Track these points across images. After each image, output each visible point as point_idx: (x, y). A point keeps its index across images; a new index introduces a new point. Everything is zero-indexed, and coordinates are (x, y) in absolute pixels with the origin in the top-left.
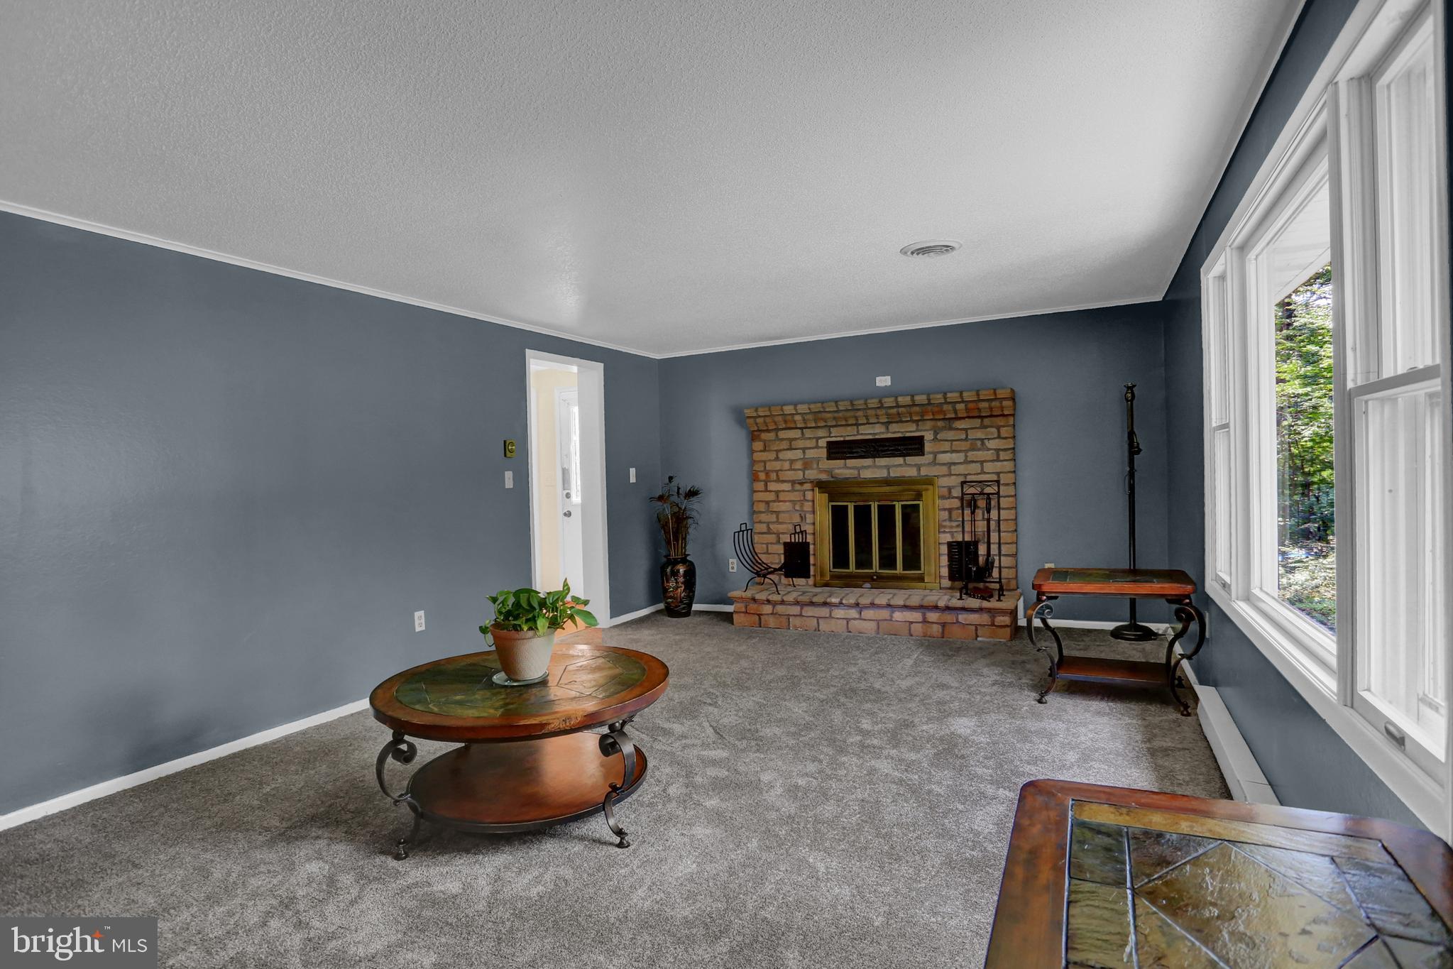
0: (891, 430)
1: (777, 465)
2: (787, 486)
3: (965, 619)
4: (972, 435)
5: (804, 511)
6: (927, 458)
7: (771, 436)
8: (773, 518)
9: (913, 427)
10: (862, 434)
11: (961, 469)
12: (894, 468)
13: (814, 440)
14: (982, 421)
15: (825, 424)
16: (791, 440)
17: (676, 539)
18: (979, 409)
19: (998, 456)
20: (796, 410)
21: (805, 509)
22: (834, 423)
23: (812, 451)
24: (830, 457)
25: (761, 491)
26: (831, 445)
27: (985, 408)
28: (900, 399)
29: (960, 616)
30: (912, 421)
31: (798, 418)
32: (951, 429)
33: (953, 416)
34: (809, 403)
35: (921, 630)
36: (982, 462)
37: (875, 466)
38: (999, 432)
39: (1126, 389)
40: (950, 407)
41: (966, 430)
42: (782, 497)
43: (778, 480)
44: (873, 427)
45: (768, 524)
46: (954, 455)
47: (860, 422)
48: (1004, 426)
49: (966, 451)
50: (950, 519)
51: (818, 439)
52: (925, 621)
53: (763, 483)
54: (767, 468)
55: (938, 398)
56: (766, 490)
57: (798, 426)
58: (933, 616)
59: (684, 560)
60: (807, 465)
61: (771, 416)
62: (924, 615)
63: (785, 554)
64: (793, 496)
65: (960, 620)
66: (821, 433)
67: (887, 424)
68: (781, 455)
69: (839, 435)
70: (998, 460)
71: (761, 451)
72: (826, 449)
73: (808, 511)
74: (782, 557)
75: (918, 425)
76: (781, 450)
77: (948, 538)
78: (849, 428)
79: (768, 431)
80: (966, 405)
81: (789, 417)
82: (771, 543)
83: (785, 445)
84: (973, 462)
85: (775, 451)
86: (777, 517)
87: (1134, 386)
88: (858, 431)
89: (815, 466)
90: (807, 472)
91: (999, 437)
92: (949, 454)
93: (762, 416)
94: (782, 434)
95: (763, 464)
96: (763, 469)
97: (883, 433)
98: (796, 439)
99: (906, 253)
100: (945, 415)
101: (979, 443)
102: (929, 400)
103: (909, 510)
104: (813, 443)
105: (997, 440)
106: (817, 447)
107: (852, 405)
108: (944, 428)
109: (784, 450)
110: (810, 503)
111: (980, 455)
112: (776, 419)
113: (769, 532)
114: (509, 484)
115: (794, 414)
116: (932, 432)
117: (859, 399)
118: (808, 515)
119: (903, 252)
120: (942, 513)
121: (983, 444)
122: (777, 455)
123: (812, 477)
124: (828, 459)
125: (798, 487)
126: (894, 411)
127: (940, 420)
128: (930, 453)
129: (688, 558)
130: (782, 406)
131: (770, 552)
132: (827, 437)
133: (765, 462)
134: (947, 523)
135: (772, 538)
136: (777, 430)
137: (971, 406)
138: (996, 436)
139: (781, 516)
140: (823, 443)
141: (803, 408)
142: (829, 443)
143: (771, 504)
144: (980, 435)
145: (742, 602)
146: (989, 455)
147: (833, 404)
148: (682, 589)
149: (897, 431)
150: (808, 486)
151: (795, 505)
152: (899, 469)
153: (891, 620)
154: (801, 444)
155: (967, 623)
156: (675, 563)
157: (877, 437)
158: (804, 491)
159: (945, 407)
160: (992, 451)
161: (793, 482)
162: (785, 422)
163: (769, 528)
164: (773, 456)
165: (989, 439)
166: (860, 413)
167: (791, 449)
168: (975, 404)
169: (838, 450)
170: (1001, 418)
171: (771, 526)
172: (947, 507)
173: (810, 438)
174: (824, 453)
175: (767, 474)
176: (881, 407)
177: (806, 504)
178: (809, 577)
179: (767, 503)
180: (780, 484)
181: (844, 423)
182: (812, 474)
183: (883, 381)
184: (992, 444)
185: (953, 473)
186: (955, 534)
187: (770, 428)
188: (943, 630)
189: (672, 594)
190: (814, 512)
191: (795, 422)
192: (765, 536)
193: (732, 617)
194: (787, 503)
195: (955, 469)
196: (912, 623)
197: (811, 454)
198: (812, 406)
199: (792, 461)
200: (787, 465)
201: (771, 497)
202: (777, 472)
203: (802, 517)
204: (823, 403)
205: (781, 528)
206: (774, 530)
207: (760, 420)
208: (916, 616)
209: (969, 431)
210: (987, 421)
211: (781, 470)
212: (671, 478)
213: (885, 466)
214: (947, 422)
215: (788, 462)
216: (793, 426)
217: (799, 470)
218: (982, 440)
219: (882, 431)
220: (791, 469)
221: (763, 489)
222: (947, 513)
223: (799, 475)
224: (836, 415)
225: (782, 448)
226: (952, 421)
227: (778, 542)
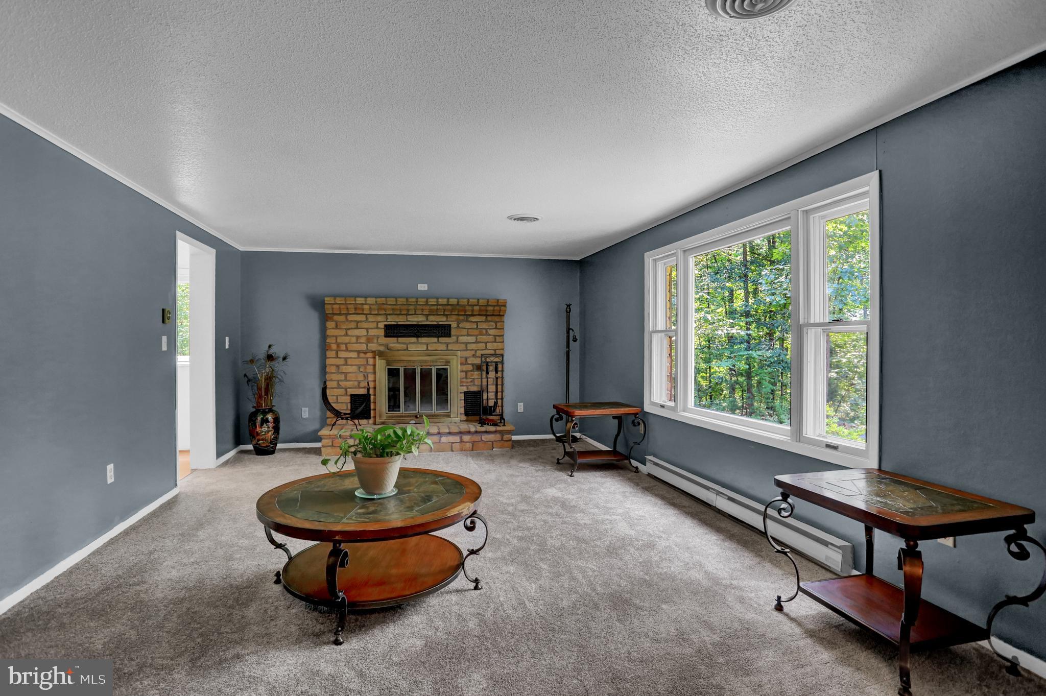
0: (429, 320)
1: (347, 339)
2: (354, 355)
3: (486, 438)
4: (481, 326)
5: (366, 372)
6: (453, 339)
7: (342, 318)
8: (342, 377)
9: (444, 319)
10: (409, 321)
11: (473, 346)
12: (431, 345)
13: (376, 323)
14: (486, 318)
15: (385, 313)
16: (357, 322)
17: (266, 394)
18: (487, 311)
19: (495, 339)
20: (366, 301)
21: (368, 371)
22: (391, 312)
23: (373, 330)
24: (386, 336)
25: (333, 358)
26: (387, 327)
27: (491, 310)
28: (440, 300)
29: (483, 437)
30: (444, 315)
31: (366, 307)
32: (467, 321)
33: (470, 313)
34: (376, 297)
35: (459, 447)
36: (486, 343)
37: (418, 343)
38: (496, 325)
39: (566, 306)
40: (470, 308)
41: (477, 322)
42: (349, 362)
43: (347, 350)
44: (417, 317)
45: (338, 381)
46: (469, 338)
47: (410, 313)
48: (499, 322)
49: (477, 336)
50: (466, 378)
51: (378, 322)
52: (462, 441)
53: (335, 352)
54: (338, 341)
55: (464, 302)
56: (337, 357)
57: (365, 312)
58: (466, 438)
59: (271, 411)
60: (369, 340)
61: (346, 304)
62: (461, 438)
63: (351, 402)
64: (357, 362)
65: (483, 439)
66: (380, 318)
67: (427, 316)
68: (350, 332)
69: (392, 320)
70: (495, 342)
71: (333, 328)
72: (383, 330)
73: (369, 372)
74: (349, 405)
75: (447, 318)
76: (349, 329)
77: (465, 389)
78: (401, 317)
79: (340, 314)
80: (480, 308)
81: (359, 306)
82: (340, 395)
83: (353, 325)
84: (481, 342)
85: (345, 329)
86: (346, 377)
87: (571, 305)
88: (407, 319)
89: (375, 341)
90: (369, 345)
91: (496, 328)
92: (466, 337)
93: (338, 304)
94: (350, 318)
95: (335, 338)
96: (334, 341)
97: (424, 321)
98: (361, 321)
99: (511, 219)
100: (465, 312)
101: (484, 331)
102: (458, 302)
103: (441, 372)
104: (374, 325)
105: (495, 330)
106: (377, 328)
107: (407, 300)
108: (463, 321)
109: (352, 329)
110: (372, 367)
111: (484, 338)
112: (349, 306)
113: (339, 387)
114: (164, 348)
115: (364, 304)
116: (456, 323)
117: (412, 298)
118: (369, 375)
119: (510, 218)
120: (462, 373)
121: (487, 332)
122: (346, 332)
123: (374, 349)
124: (385, 337)
125: (362, 355)
126: (435, 307)
127: (461, 315)
128: (455, 335)
129: (273, 408)
130: (356, 297)
131: (339, 401)
132: (385, 321)
133: (336, 337)
134: (464, 380)
135: (342, 391)
136: (347, 314)
137: (483, 308)
138: (494, 327)
139: (349, 375)
140: (381, 325)
141: (371, 300)
142: (385, 326)
143: (341, 367)
144: (484, 326)
145: (330, 439)
146: (491, 338)
147: (394, 299)
148: (272, 432)
149: (433, 320)
150: (370, 355)
151: (360, 368)
152: (434, 345)
153: (440, 443)
154: (366, 325)
155: (487, 440)
156: (265, 413)
157: (420, 323)
158: (367, 358)
159: (467, 308)
160: (491, 336)
161: (359, 352)
162: (356, 309)
163: (338, 384)
164: (343, 332)
165: (490, 329)
166: (412, 307)
167: (357, 328)
168: (485, 307)
169: (392, 331)
170: (498, 317)
171: (340, 383)
172: (465, 370)
173: (372, 322)
174: (382, 332)
175: (338, 345)
176: (427, 304)
177: (368, 367)
178: (370, 418)
179: (338, 366)
180: (348, 353)
181: (398, 313)
182: (373, 346)
183: (423, 287)
184: (492, 332)
185: (468, 349)
186: (469, 387)
187: (342, 312)
188: (473, 446)
189: (263, 437)
190: (375, 373)
191: (363, 310)
192: (335, 390)
193: (321, 450)
194: (354, 367)
195: (470, 347)
196: (453, 443)
197: (372, 332)
198: (378, 300)
199: (358, 337)
200: (354, 340)
201: (341, 362)
202: (346, 344)
203: (365, 376)
204: (386, 298)
205: (349, 384)
206: (342, 386)
207: (335, 306)
208: (457, 439)
209: (479, 323)
210: (489, 318)
211: (349, 343)
212: (270, 346)
213: (426, 343)
214: (465, 317)
215: (355, 338)
216: (360, 312)
217: (363, 343)
218: (486, 329)
219: (424, 320)
220: (357, 343)
221: (334, 356)
222: (464, 373)
223: (364, 347)
224: (394, 307)
225: (350, 327)
226: (468, 317)
227: (346, 394)
